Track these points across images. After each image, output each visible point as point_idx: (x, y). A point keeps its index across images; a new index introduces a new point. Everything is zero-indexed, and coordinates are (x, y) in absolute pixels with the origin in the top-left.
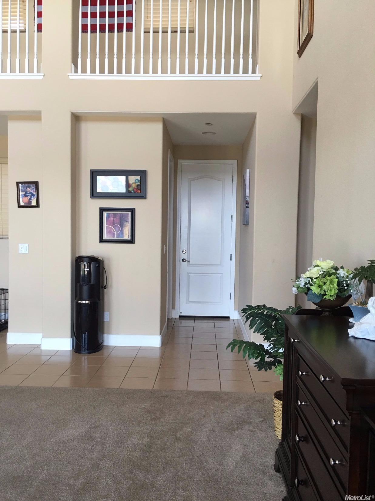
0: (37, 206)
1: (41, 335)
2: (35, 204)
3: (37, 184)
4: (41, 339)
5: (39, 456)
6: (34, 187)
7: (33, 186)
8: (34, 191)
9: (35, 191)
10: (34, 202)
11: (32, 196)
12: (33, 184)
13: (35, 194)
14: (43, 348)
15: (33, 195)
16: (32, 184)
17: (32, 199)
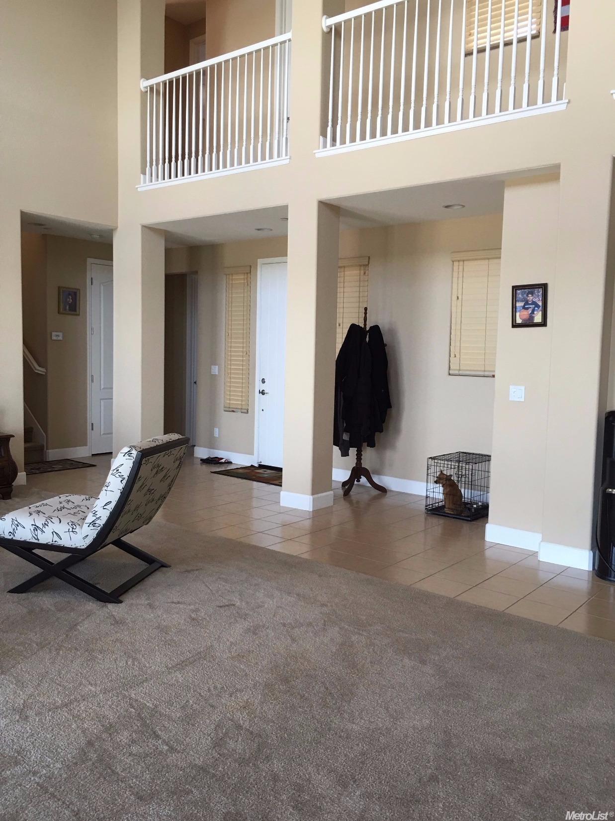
0: (544, 324)
1: (539, 537)
2: (540, 320)
3: (545, 288)
4: (540, 544)
5: (537, 737)
6: (540, 294)
7: (539, 292)
8: (539, 300)
9: (541, 299)
10: (538, 318)
11: (536, 308)
12: (539, 288)
13: (540, 304)
14: (542, 558)
15: (537, 306)
16: (536, 288)
17: (535, 312)
